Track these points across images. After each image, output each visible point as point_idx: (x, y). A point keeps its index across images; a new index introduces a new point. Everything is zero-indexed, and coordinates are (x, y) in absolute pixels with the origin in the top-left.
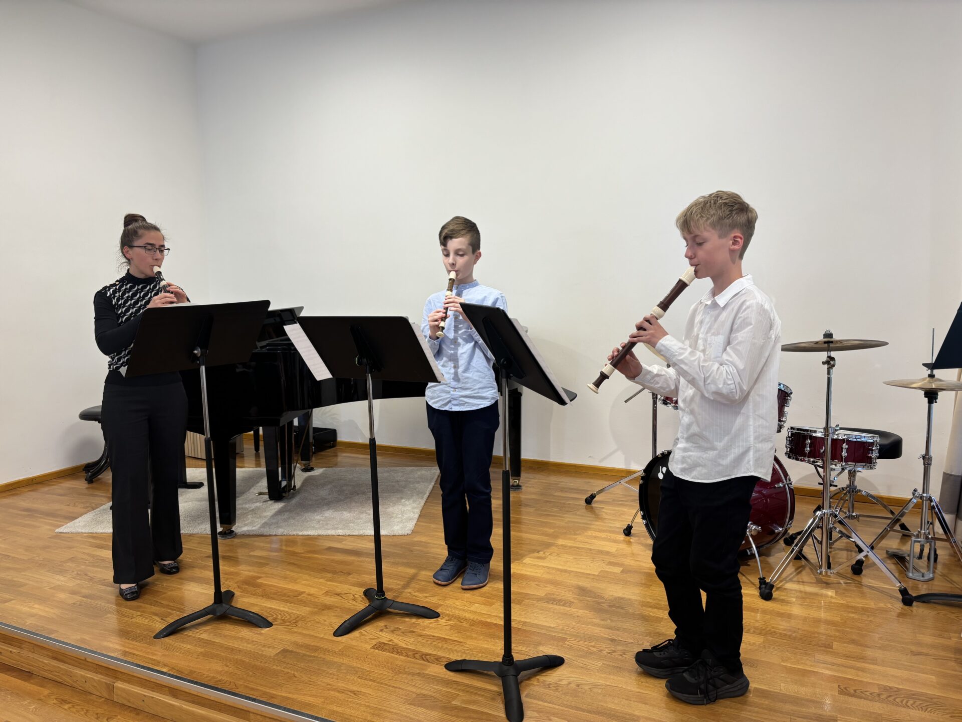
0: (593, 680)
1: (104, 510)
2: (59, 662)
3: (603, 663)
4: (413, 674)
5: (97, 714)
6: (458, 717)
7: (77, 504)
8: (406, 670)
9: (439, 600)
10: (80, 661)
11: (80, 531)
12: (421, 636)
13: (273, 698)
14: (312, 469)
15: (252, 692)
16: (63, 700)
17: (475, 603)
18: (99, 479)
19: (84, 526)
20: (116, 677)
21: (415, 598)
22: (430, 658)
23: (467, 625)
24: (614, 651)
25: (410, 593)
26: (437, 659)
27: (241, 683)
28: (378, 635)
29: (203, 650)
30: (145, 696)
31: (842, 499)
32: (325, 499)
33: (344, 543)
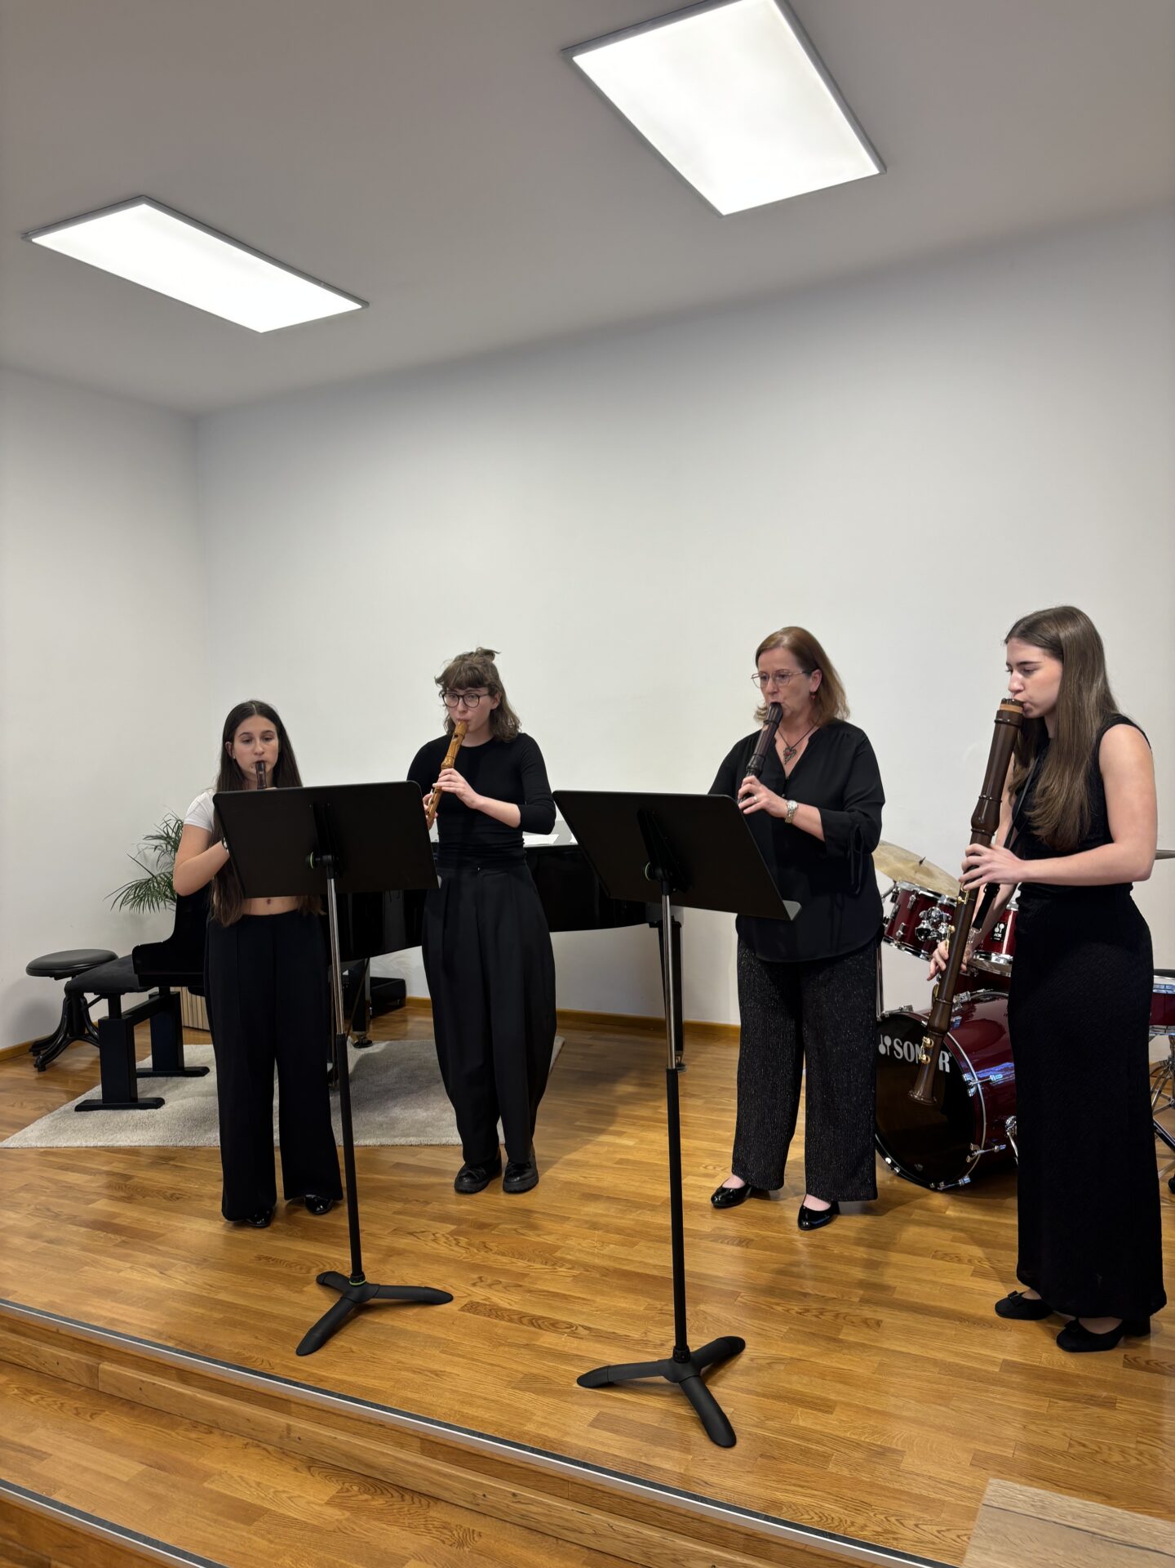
0: (774, 1352)
1: (66, 1112)
2: (19, 1336)
3: (791, 1329)
4: (518, 1346)
5: (76, 1408)
6: (580, 1405)
7: (25, 1104)
8: (509, 1341)
9: (558, 1239)
10: (50, 1334)
11: (34, 1144)
12: (530, 1291)
13: (322, 1381)
14: (369, 1044)
15: (293, 1374)
16: (27, 1390)
17: (609, 1243)
18: (54, 1065)
19: (39, 1138)
20: (100, 1356)
21: (522, 1237)
22: (543, 1322)
23: (598, 1276)
24: (807, 1311)
25: (515, 1230)
26: (553, 1325)
27: (278, 1361)
28: (468, 1292)
29: (221, 1316)
30: (143, 1382)
31: (1161, 1077)
32: (390, 1090)
33: (419, 1156)
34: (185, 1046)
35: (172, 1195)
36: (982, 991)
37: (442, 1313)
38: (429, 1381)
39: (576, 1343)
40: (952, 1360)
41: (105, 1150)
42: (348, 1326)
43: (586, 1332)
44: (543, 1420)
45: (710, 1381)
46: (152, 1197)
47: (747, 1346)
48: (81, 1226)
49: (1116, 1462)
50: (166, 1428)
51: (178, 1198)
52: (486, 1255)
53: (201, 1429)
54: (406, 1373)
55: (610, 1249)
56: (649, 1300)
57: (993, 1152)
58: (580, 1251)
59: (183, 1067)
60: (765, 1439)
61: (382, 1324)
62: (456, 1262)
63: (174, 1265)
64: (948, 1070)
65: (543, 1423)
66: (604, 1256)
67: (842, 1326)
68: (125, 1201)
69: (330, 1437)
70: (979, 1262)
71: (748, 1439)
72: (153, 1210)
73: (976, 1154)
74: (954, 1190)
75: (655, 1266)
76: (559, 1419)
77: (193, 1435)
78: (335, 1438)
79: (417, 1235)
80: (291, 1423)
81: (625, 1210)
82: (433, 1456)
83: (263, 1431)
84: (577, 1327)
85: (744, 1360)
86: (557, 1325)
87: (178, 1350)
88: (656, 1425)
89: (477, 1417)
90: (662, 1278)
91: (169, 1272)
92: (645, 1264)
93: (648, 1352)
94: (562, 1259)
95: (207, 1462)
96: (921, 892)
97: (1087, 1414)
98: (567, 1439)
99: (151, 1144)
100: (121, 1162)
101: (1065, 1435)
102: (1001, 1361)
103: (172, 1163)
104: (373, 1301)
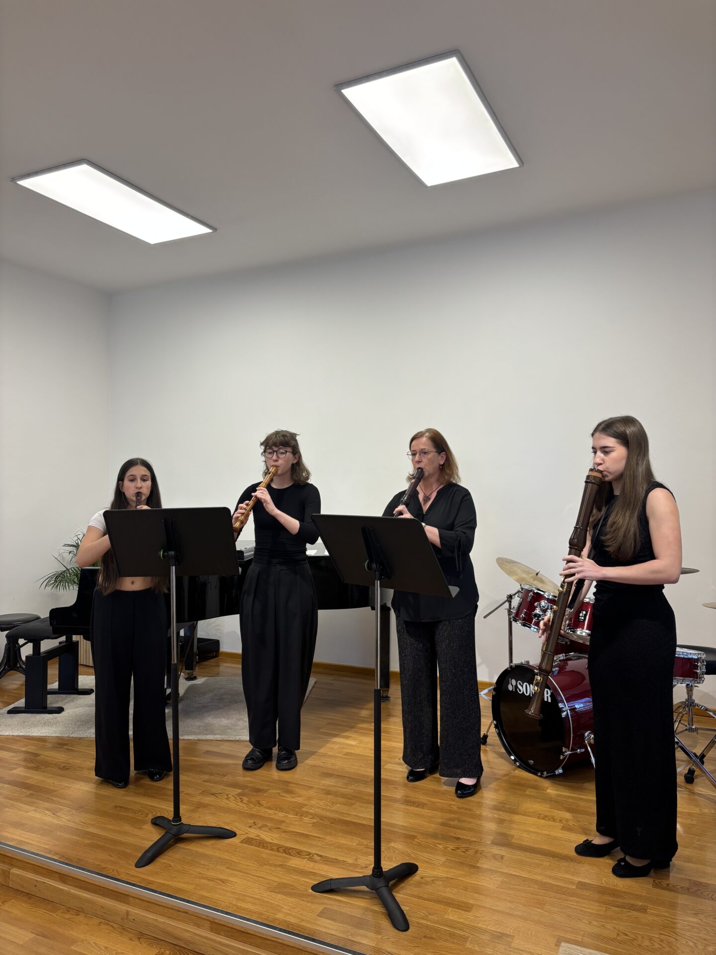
0: (436, 873)
1: (2, 714)
3: (447, 859)
6: (312, 903)
8: (270, 862)
9: (305, 800)
12: (285, 832)
13: (150, 883)
14: (195, 678)
15: (133, 879)
17: (337, 803)
21: (283, 798)
22: (292, 851)
23: (328, 823)
24: (458, 848)
25: (279, 793)
26: (298, 853)
27: (123, 871)
28: (247, 831)
29: (89, 842)
30: (36, 880)
31: (681, 713)
32: (206, 707)
33: (221, 747)
34: (80, 677)
35: (64, 767)
36: (572, 654)
37: (229, 844)
38: (217, 885)
39: (312, 864)
40: (546, 881)
41: (23, 738)
42: (169, 850)
43: (319, 858)
44: (289, 912)
45: (395, 890)
46: (51, 767)
47: (419, 869)
48: (5, 783)
49: (646, 946)
50: (49, 911)
51: (67, 769)
52: (259, 809)
53: (73, 913)
54: (204, 881)
55: (336, 807)
56: (359, 839)
57: (576, 753)
58: (318, 808)
59: (77, 689)
60: (427, 927)
61: (191, 850)
62: (240, 812)
63: (61, 810)
64: (550, 701)
65: (288, 914)
66: (332, 811)
67: (479, 859)
68: (33, 769)
69: (153, 919)
70: (566, 821)
71: (417, 926)
72: (52, 776)
73: (566, 754)
74: (552, 777)
75: (364, 818)
76: (299, 911)
77: (67, 916)
78: (157, 920)
79: (216, 795)
80: (129, 910)
81: (348, 784)
82: (218, 933)
83: (112, 915)
84: (313, 855)
85: (416, 877)
86: (300, 853)
87: (60, 861)
88: (359, 916)
89: (247, 908)
90: (369, 825)
91: (58, 814)
92: (358, 816)
93: (357, 871)
94: (307, 812)
95: (74, 933)
96: (536, 591)
97: (629, 916)
98: (303, 924)
99: (53, 735)
100: (32, 745)
101: (615, 928)
102: (577, 882)
103: (65, 747)
104: (185, 835)
